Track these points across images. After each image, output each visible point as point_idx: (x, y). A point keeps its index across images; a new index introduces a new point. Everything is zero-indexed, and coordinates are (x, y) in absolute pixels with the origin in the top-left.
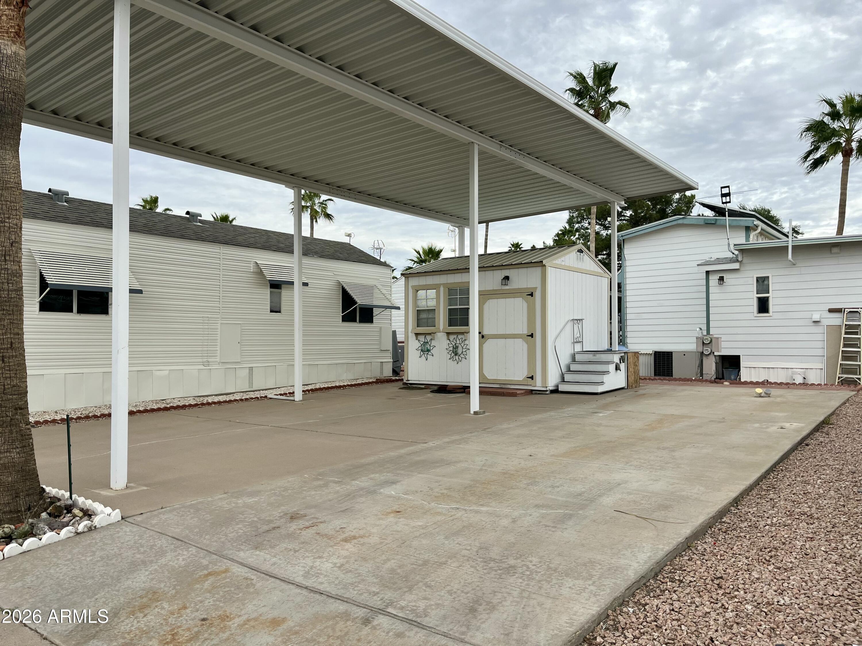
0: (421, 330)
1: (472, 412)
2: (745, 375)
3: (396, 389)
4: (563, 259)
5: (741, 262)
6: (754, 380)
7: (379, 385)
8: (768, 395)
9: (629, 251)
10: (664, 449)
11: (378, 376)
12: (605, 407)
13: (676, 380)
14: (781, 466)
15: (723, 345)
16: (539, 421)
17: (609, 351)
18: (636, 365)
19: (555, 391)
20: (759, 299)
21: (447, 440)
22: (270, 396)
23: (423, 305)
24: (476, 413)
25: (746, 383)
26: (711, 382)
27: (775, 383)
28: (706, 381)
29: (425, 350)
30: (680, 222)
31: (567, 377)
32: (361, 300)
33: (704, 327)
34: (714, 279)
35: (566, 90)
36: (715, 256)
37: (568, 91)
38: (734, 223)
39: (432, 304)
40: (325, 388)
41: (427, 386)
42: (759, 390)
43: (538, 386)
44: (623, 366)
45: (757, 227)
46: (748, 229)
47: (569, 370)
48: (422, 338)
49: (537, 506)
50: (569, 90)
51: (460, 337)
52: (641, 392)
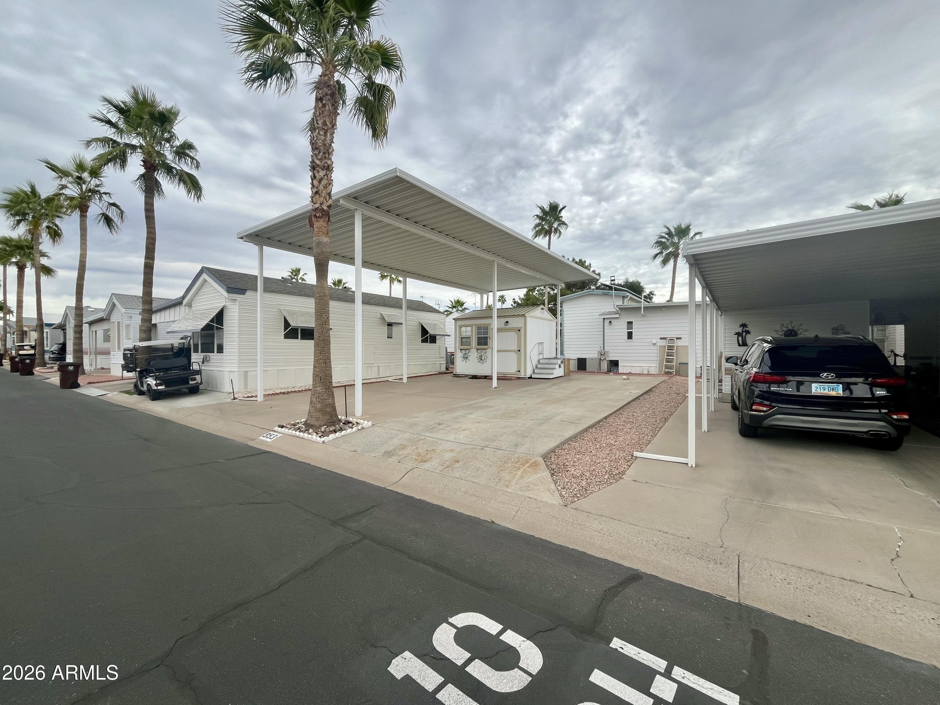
0: (462, 347)
1: (493, 387)
2: (621, 370)
3: (451, 377)
4: (534, 313)
5: (620, 314)
6: (625, 372)
7: (441, 375)
8: (628, 379)
9: (565, 306)
10: (580, 401)
11: (439, 370)
12: (554, 385)
13: (588, 372)
14: (626, 407)
15: (611, 355)
16: (525, 391)
17: (556, 358)
18: (569, 365)
19: (530, 378)
20: (628, 332)
21: (486, 398)
22: (390, 380)
23: (464, 335)
24: (495, 388)
25: (621, 374)
26: (606, 373)
27: (634, 374)
28: (602, 372)
29: (465, 358)
30: (591, 293)
31: (536, 371)
32: (431, 332)
33: (602, 346)
34: (607, 322)
35: (534, 216)
36: (607, 311)
37: (535, 217)
38: (617, 294)
39: (469, 334)
40: (415, 377)
41: (466, 376)
42: (624, 377)
43: (522, 375)
44: (562, 365)
45: (628, 296)
46: (624, 297)
47: (537, 367)
48: (464, 351)
49: (531, 420)
50: (536, 215)
51: (483, 351)
52: (571, 378)
